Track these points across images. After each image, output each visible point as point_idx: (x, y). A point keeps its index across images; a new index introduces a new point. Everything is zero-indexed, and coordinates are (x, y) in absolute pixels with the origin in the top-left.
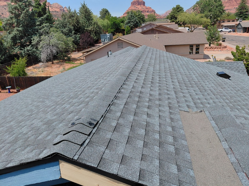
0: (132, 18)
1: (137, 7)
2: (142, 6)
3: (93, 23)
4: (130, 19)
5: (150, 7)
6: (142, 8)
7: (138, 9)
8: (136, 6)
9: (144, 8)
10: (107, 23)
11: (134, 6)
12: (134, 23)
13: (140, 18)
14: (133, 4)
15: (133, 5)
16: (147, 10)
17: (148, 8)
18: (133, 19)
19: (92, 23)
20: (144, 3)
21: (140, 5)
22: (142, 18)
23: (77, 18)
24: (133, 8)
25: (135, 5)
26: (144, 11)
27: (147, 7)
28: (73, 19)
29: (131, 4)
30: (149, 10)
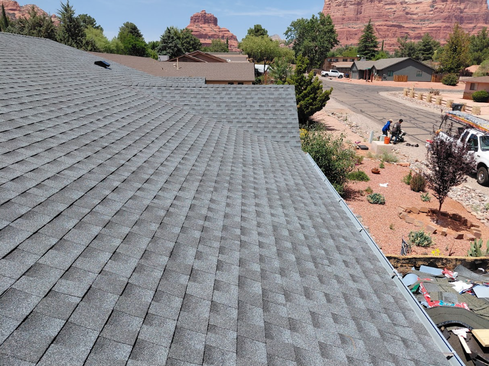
0: (169, 41)
1: (201, 28)
2: (212, 25)
3: (84, 42)
4: (167, 43)
5: (228, 29)
6: (211, 29)
7: (205, 30)
8: (201, 25)
9: (215, 30)
10: (116, 45)
11: (197, 25)
12: (173, 50)
13: (189, 42)
14: (195, 19)
15: (195, 22)
16: (221, 34)
17: (222, 31)
18: (171, 42)
19: (82, 42)
20: (215, 21)
21: (209, 23)
22: (193, 44)
23: (47, 30)
24: (194, 28)
25: (198, 22)
26: (215, 36)
27: (221, 27)
28: (40, 31)
29: (191, 19)
30: (225, 35)
